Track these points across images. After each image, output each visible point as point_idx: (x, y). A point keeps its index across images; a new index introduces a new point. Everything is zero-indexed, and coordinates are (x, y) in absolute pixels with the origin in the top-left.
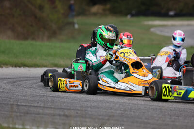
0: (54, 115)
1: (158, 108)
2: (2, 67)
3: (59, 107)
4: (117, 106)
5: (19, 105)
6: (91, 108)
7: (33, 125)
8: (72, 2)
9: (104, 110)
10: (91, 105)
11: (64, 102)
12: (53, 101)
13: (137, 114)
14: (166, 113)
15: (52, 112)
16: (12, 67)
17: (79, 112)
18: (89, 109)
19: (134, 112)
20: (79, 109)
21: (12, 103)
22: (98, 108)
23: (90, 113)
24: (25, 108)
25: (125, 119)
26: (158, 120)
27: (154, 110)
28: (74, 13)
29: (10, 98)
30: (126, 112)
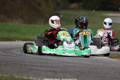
0: (47, 71)
1: (112, 68)
2: (15, 41)
3: (51, 66)
4: (86, 66)
5: (25, 65)
6: (70, 67)
7: (34, 77)
8: (59, 1)
9: (78, 69)
10: (70, 65)
11: (54, 63)
12: (46, 63)
13: (98, 71)
14: (117, 71)
15: (46, 69)
16: (22, 41)
17: (62, 69)
18: (69, 68)
19: (97, 70)
20: (63, 67)
21: (21, 63)
22: (75, 67)
23: (69, 70)
25: (91, 74)
26: (111, 75)
27: (109, 69)
28: (60, 8)
29: (20, 60)
30: (92, 70)
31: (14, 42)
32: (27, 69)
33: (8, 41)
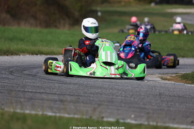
2: (20, 55)
3: (64, 93)
5: (25, 92)
15: (56, 98)
16: (30, 54)
17: (81, 98)
20: (82, 95)
21: (19, 89)
23: (91, 98)
24: (30, 94)
29: (19, 85)
31: (18, 56)
32: (27, 98)
33: (7, 55)
